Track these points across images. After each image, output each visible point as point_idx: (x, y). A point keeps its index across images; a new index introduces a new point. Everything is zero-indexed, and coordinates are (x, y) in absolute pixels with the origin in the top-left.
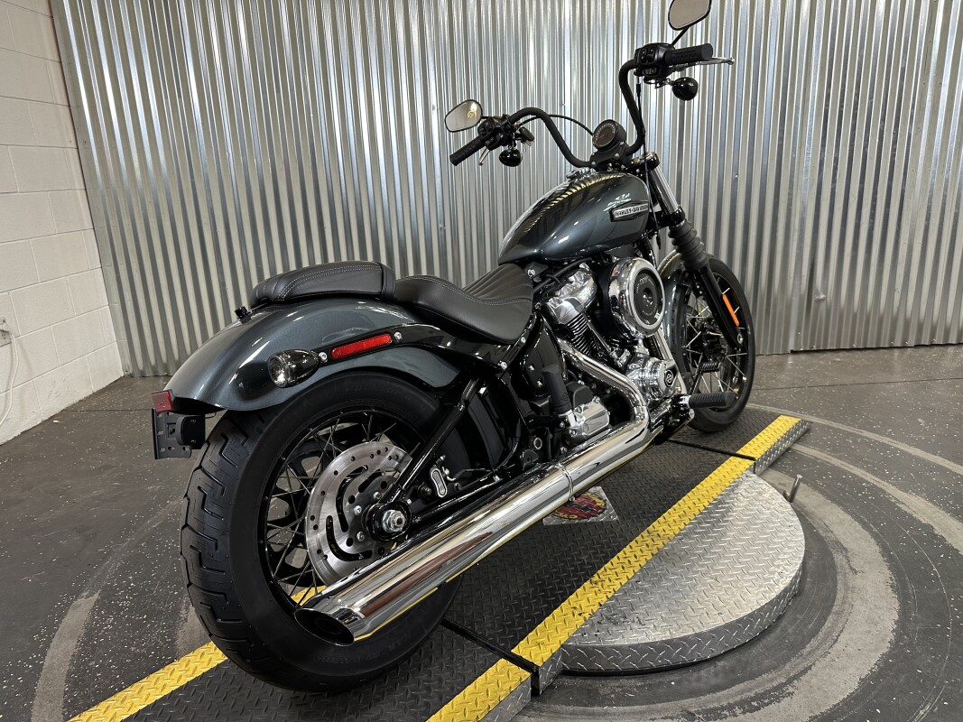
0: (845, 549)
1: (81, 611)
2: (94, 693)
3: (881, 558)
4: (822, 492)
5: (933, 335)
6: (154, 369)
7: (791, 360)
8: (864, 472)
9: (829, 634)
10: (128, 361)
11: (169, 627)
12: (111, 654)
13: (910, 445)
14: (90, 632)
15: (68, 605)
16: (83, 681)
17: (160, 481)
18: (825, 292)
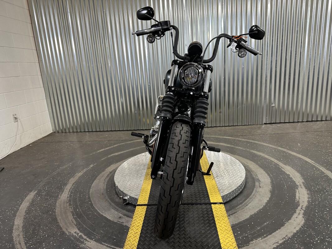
0: (260, 181)
1: (31, 195)
2: (32, 216)
3: (270, 183)
4: (259, 165)
5: (312, 118)
6: (62, 130)
7: (264, 126)
8: (274, 159)
9: (246, 203)
10: (54, 128)
11: (55, 200)
12: (39, 206)
13: (292, 151)
14: (33, 201)
15: (28, 194)
16: (29, 213)
17: (59, 162)
18: (275, 104)
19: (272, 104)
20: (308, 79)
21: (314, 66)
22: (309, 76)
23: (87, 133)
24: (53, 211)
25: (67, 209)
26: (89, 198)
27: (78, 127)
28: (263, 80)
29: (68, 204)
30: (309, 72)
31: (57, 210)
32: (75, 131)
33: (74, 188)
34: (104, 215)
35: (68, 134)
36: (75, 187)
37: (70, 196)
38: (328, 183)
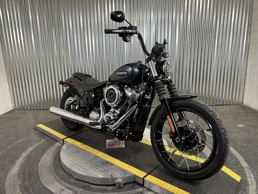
5: (220, 103)
6: (21, 108)
10: (14, 105)
11: (6, 173)
17: (15, 136)
18: (192, 91)
19: (190, 91)
20: (217, 73)
21: (221, 64)
22: (217, 71)
23: (42, 111)
24: (2, 184)
25: (16, 182)
26: (37, 171)
27: (35, 106)
28: (183, 73)
29: (17, 177)
30: (218, 68)
31: (7, 184)
32: (32, 108)
33: (24, 162)
34: (49, 188)
35: (26, 111)
36: (25, 160)
37: (21, 169)
38: (231, 157)
